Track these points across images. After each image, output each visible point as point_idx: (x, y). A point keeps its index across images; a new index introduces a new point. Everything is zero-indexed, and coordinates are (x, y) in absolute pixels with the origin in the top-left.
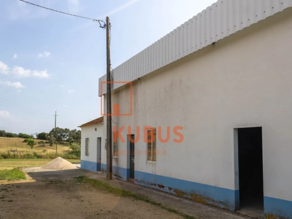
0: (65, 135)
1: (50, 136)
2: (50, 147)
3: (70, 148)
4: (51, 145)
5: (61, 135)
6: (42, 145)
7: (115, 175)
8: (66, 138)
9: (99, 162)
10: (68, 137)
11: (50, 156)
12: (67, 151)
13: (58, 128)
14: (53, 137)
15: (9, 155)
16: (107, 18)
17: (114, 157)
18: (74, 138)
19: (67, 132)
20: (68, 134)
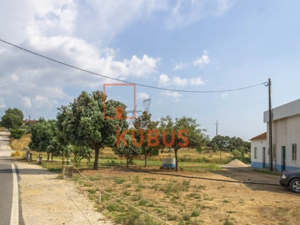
0: (225, 142)
1: (213, 143)
2: (214, 153)
3: (232, 154)
4: (214, 152)
5: (222, 142)
6: (207, 151)
7: (275, 169)
8: (226, 145)
9: (264, 162)
10: (228, 144)
11: (215, 161)
12: (229, 157)
13: (219, 136)
14: (216, 144)
15: (185, 159)
16: (269, 79)
17: (274, 159)
18: (234, 145)
19: (228, 139)
20: (228, 141)
